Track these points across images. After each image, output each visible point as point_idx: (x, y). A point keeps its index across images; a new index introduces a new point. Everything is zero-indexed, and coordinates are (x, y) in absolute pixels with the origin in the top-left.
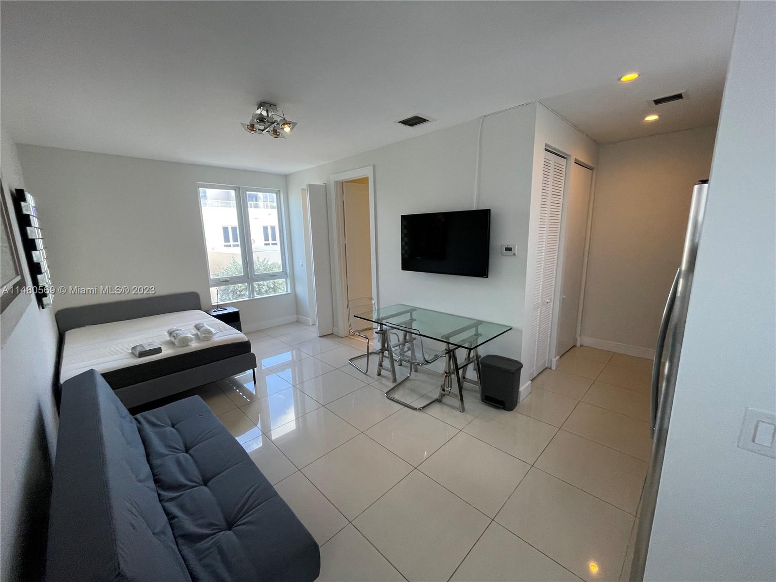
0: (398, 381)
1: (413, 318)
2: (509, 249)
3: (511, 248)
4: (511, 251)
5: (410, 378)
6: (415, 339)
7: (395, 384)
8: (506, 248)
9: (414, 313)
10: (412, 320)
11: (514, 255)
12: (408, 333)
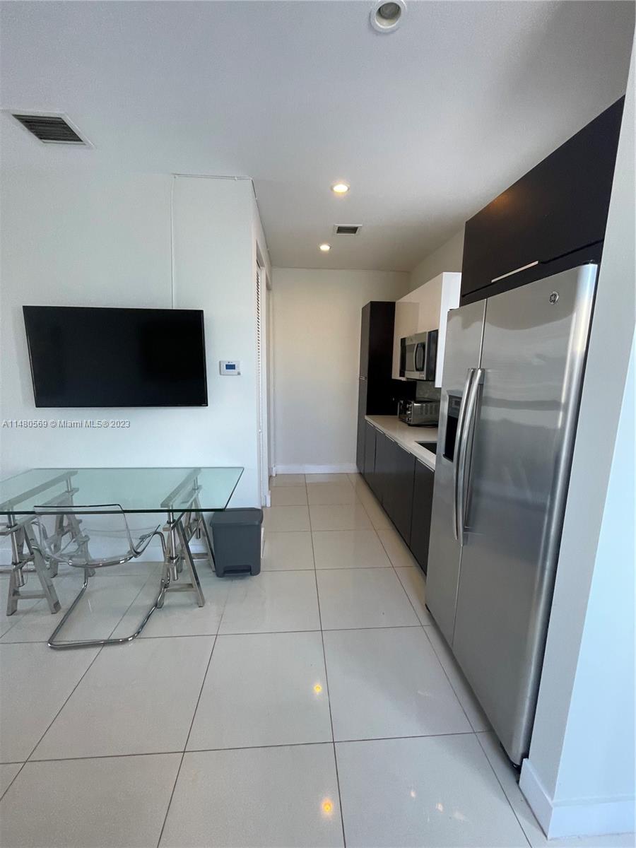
0: (63, 607)
1: (73, 487)
2: (231, 367)
3: (234, 365)
4: (234, 369)
5: (87, 591)
6: (80, 521)
7: (60, 616)
8: (227, 365)
9: (73, 479)
10: (71, 491)
11: (239, 374)
12: (65, 516)
